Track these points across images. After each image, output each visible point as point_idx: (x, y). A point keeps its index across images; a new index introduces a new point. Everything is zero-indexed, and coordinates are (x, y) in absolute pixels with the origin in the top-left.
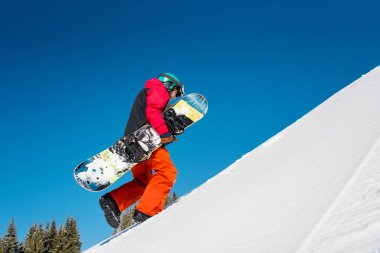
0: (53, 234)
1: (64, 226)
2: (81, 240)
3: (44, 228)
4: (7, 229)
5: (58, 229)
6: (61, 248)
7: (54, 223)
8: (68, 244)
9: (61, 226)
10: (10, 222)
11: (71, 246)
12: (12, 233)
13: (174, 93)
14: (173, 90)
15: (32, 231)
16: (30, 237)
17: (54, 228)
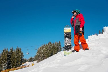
0: (12, 52)
6: (14, 58)
9: (15, 50)
11: (18, 57)
15: (4, 51)
17: (12, 50)
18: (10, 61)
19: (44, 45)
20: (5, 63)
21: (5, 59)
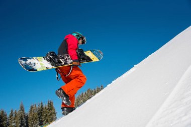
0: (42, 109)
1: (47, 105)
2: (56, 111)
3: (37, 106)
4: (20, 107)
5: (44, 106)
6: (46, 115)
7: (42, 104)
8: (50, 114)
9: (45, 105)
10: (21, 104)
11: (51, 114)
12: (22, 109)
13: (80, 42)
14: (79, 39)
15: (32, 107)
16: (31, 110)
17: (42, 106)
18: (42, 121)
19: (82, 94)
20: (37, 124)
21: (36, 118)
